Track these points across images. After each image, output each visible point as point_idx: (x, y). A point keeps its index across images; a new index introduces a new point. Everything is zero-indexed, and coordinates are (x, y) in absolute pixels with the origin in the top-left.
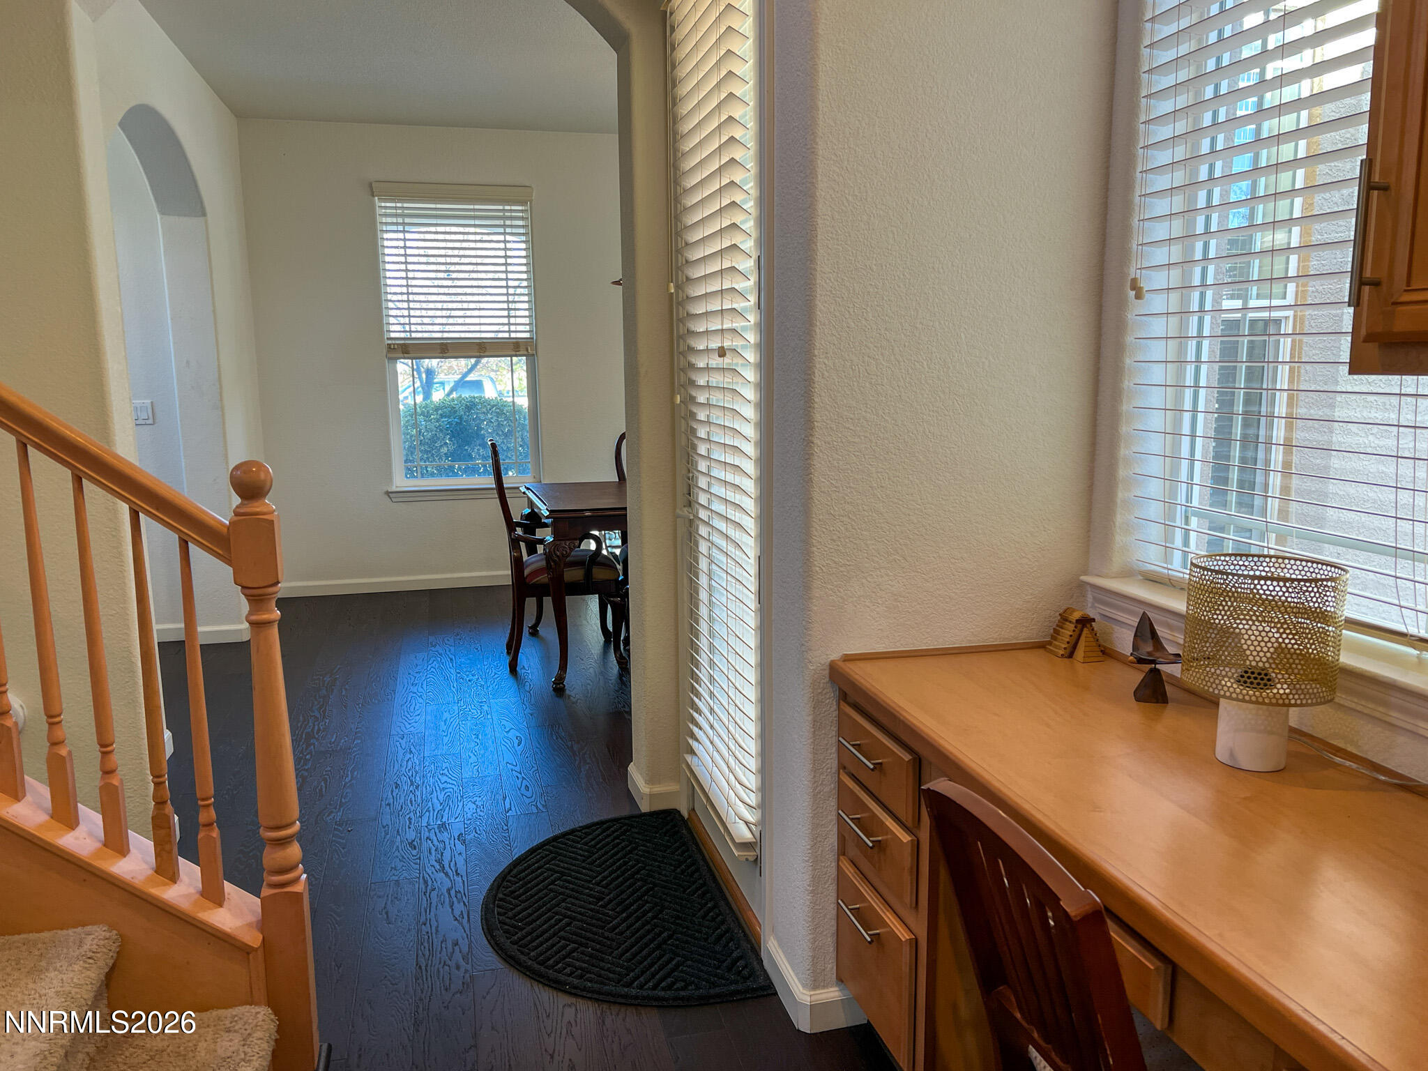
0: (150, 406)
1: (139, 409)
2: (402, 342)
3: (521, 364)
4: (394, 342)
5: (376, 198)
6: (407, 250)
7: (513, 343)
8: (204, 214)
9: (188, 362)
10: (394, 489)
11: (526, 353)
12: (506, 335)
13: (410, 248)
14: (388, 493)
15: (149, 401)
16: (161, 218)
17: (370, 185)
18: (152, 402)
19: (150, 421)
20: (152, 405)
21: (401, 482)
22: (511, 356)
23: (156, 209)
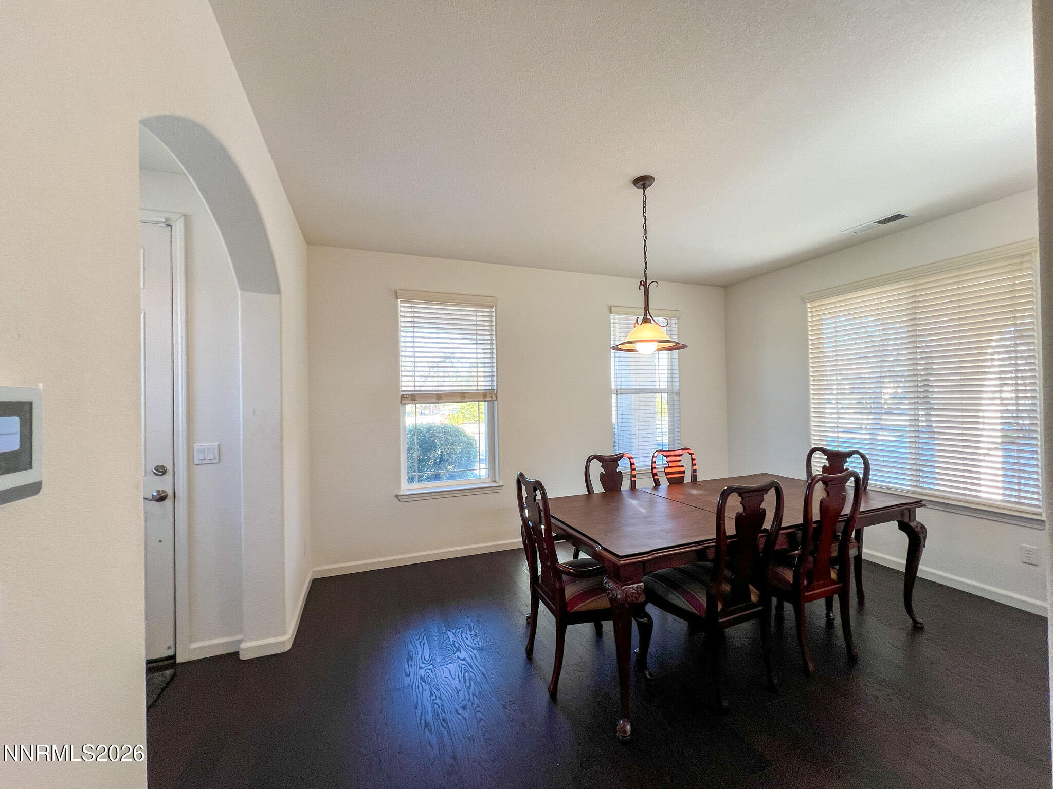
0: (217, 448)
1: (206, 451)
2: (412, 393)
3: (484, 406)
4: (406, 393)
5: (399, 300)
6: (415, 344)
7: (483, 393)
8: (278, 291)
9: (254, 411)
10: (402, 493)
11: (491, 399)
12: (476, 388)
13: (417, 342)
14: (397, 496)
15: (217, 444)
16: (242, 294)
17: (396, 292)
18: (219, 445)
19: (216, 461)
20: (219, 448)
21: (406, 488)
22: (478, 401)
23: (237, 285)
